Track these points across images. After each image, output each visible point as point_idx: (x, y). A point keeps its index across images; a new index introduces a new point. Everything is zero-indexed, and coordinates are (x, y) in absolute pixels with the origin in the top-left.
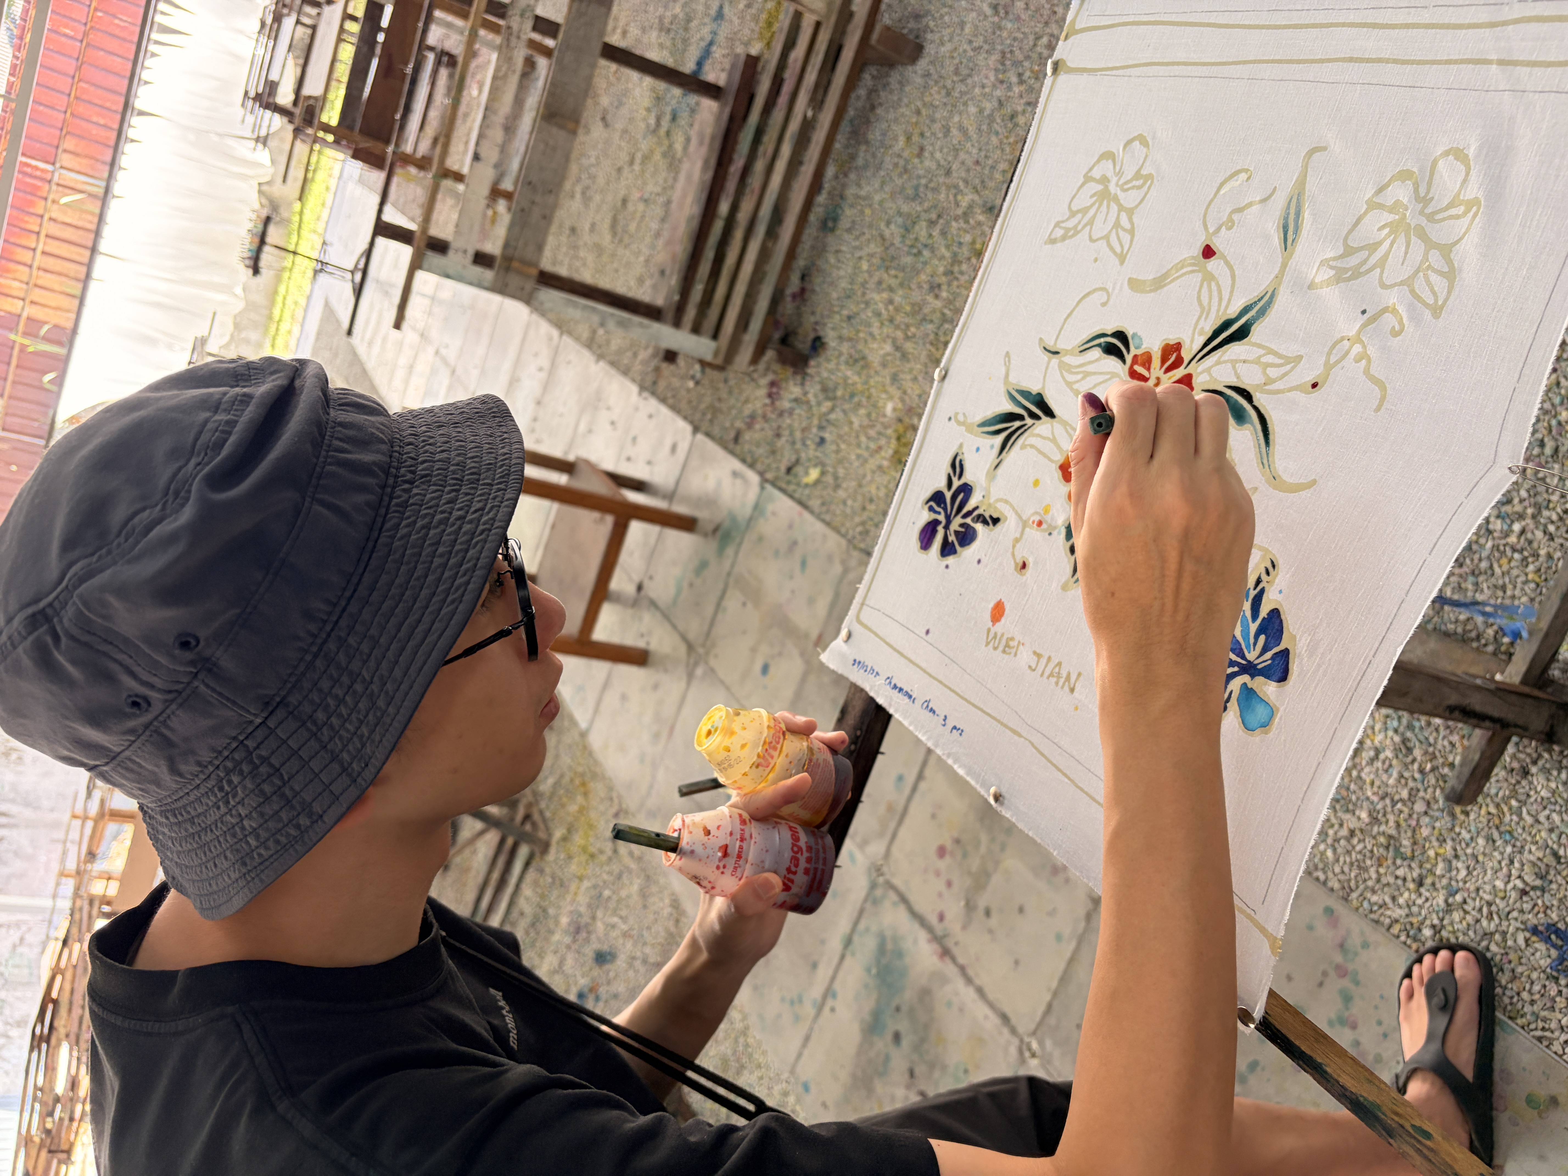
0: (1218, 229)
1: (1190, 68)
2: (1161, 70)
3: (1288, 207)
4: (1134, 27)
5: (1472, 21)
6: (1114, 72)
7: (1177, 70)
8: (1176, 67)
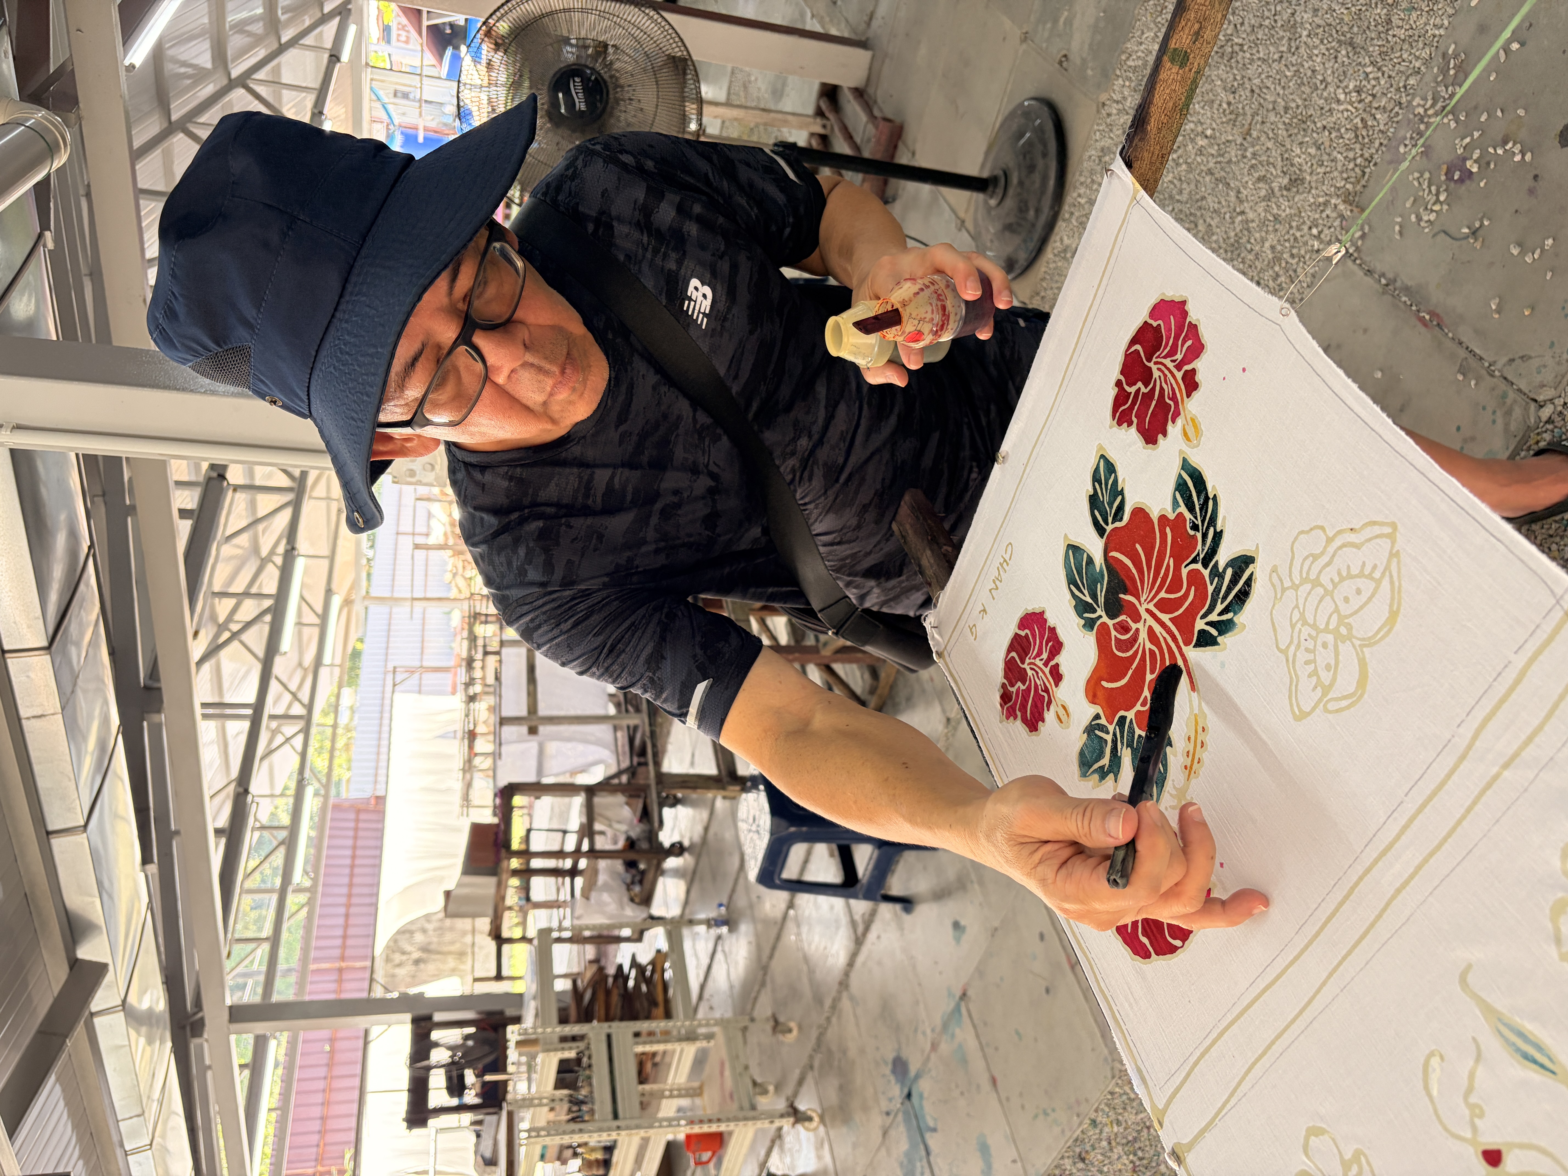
0: (1474, 1129)
1: (1285, 1035)
2: (1265, 1061)
3: (1506, 1040)
4: (1207, 1057)
5: (1446, 772)
6: (1228, 1107)
7: (1277, 1048)
8: (1274, 1047)
